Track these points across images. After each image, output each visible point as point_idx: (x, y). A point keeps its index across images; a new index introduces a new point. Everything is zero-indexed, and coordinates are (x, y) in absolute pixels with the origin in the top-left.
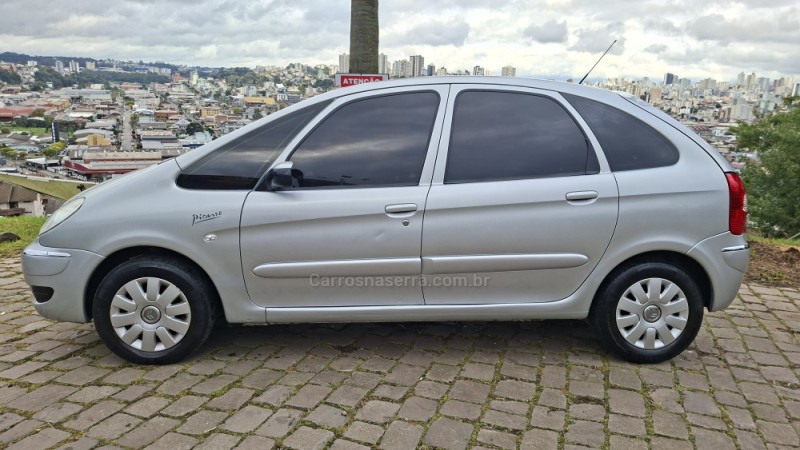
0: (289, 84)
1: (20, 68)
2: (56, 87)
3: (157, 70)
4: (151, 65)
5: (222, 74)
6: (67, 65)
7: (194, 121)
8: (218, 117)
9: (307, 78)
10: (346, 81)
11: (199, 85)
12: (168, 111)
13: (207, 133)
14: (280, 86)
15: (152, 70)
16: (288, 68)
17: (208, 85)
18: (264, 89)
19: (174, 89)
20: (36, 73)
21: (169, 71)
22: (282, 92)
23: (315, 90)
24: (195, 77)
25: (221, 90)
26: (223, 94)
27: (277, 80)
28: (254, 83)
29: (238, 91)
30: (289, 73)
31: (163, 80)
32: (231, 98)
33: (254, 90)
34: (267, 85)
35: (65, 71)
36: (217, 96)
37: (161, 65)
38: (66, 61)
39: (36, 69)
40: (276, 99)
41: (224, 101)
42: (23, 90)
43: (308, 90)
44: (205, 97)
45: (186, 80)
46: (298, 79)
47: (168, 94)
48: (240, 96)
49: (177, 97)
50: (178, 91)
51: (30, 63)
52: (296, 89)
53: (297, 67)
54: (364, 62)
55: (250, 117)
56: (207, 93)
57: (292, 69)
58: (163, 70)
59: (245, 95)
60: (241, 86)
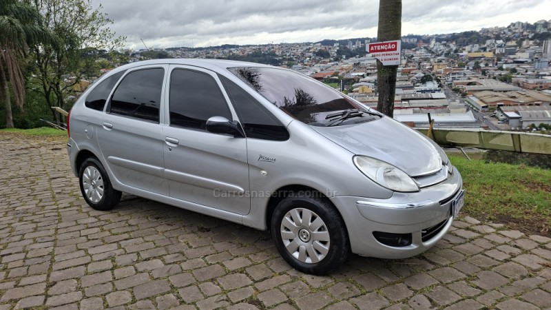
0: (508, 40)
1: (330, 48)
2: (347, 58)
3: (408, 41)
4: (404, 37)
5: (454, 38)
6: (354, 44)
7: (427, 73)
8: (446, 70)
9: (525, 33)
11: (435, 48)
12: (411, 68)
13: (435, 82)
14: (499, 42)
15: (404, 40)
16: (509, 27)
17: (442, 47)
18: (485, 45)
19: (417, 52)
20: (338, 50)
21: (416, 40)
22: (500, 46)
23: (531, 42)
24: (433, 42)
25: (452, 49)
26: (452, 53)
27: (498, 37)
28: (478, 42)
29: (464, 49)
30: (510, 31)
31: (410, 47)
32: (458, 55)
33: (477, 47)
34: (488, 42)
35: (353, 47)
36: (447, 54)
37: (410, 37)
38: (354, 41)
39: (338, 48)
40: (494, 53)
41: (452, 57)
42: (330, 61)
43: (525, 43)
44: (438, 56)
45: (426, 45)
46: (517, 35)
47: (412, 56)
48: (465, 53)
49: (418, 58)
50: (421, 53)
51: (335, 45)
52: (514, 43)
53: (517, 26)
55: (471, 68)
56: (440, 53)
57: (512, 28)
58: (412, 40)
59: (469, 52)
60: (467, 45)
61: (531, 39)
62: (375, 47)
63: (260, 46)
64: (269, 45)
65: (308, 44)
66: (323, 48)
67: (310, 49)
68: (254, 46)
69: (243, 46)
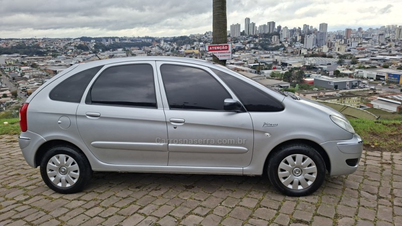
0: (205, 42)
1: (88, 44)
2: (103, 51)
3: (146, 40)
4: (143, 38)
5: (174, 40)
6: (107, 41)
10: (211, 48)
11: (164, 46)
14: (202, 43)
15: (143, 40)
16: (205, 34)
17: (168, 46)
18: (194, 46)
19: (153, 49)
20: (95, 45)
21: (151, 40)
22: (202, 46)
24: (162, 42)
25: (174, 47)
26: (175, 50)
27: (200, 41)
28: (189, 43)
29: (182, 48)
30: (206, 37)
31: (148, 45)
32: (179, 51)
33: (189, 46)
34: (195, 43)
35: (107, 44)
36: (172, 51)
37: (147, 38)
38: (107, 39)
39: (95, 44)
40: (199, 50)
41: (175, 53)
42: (90, 53)
44: (167, 51)
45: (158, 44)
46: (210, 39)
47: (150, 51)
48: (182, 50)
49: (154, 52)
50: (155, 50)
51: (92, 41)
52: (209, 44)
53: (209, 33)
54: (220, 38)
56: (168, 49)
57: (207, 35)
58: (148, 40)
59: (185, 50)
60: (183, 45)
63: (23, 39)
64: (32, 39)
65: (69, 39)
66: (82, 43)
67: (71, 43)
68: (17, 39)
69: (6, 39)
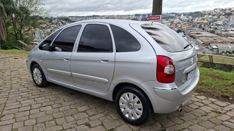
0: (214, 15)
1: (138, 18)
3: (171, 15)
4: (170, 13)
5: (191, 14)
7: (179, 29)
8: (187, 28)
9: (221, 13)
11: (183, 18)
12: (173, 26)
13: (183, 33)
14: (210, 16)
15: (170, 15)
16: (214, 10)
17: (186, 18)
18: (204, 18)
19: (175, 20)
20: (142, 19)
21: (175, 15)
22: (210, 18)
23: (224, 17)
24: (182, 16)
25: (190, 19)
26: (190, 20)
27: (209, 14)
28: (201, 16)
29: (195, 19)
30: (215, 12)
31: (172, 17)
32: (193, 21)
33: (201, 18)
34: (206, 16)
36: (188, 21)
37: (173, 13)
40: (208, 21)
41: (190, 23)
43: (221, 17)
44: (184, 22)
45: (179, 17)
46: (218, 13)
47: (173, 22)
48: (195, 21)
49: (176, 22)
50: (177, 20)
51: (141, 16)
52: (216, 17)
53: (218, 9)
55: (198, 27)
56: (185, 20)
57: (216, 10)
58: (173, 15)
59: (197, 20)
60: (197, 17)
61: (224, 15)
62: (151, 18)
63: (109, 16)
64: (112, 16)
65: (129, 15)
66: (135, 17)
67: (130, 18)
68: (106, 16)
69: (102, 16)
